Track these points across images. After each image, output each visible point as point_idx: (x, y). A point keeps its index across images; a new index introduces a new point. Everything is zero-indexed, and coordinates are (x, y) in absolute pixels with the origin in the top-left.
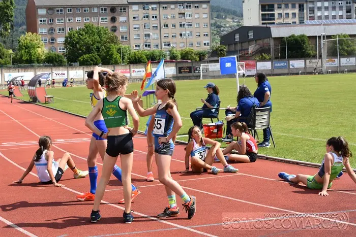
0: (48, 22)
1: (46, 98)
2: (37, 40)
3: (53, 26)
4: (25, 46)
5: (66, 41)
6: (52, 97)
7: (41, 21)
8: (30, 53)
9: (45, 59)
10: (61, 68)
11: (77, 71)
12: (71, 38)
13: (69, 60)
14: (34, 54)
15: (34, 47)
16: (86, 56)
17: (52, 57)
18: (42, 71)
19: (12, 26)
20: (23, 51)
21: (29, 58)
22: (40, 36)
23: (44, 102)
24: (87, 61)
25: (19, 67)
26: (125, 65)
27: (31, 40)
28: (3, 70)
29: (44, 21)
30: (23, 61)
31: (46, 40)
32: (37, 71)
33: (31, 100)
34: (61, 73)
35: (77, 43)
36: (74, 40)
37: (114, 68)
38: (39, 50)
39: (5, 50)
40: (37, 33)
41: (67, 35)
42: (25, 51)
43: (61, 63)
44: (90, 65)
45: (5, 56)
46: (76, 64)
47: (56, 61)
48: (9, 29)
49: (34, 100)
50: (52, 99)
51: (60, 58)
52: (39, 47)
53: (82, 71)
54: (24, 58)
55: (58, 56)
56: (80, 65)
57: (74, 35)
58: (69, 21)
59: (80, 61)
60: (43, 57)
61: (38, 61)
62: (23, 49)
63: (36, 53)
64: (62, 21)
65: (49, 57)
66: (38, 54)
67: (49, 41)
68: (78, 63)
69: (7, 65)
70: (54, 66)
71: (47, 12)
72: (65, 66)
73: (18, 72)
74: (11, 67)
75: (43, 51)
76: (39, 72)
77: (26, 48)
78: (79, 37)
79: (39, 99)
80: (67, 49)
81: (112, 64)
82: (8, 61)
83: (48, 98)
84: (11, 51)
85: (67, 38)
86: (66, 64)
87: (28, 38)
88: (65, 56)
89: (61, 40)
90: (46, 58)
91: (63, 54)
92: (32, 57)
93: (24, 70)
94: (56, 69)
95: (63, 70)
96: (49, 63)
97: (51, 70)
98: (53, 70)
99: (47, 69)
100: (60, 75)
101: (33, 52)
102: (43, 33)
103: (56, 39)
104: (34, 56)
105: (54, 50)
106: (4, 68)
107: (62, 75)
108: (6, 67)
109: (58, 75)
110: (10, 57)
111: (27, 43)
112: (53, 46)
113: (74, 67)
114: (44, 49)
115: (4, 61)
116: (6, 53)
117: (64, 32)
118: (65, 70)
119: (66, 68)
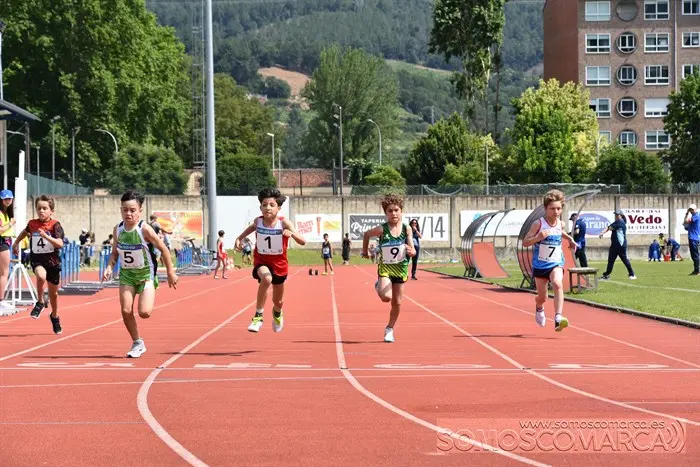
0: (616, 47)
3: (631, 61)
4: (533, 126)
5: (672, 116)
7: (593, 42)
8: (552, 149)
9: (597, 169)
10: (649, 199)
12: (688, 99)
13: (676, 177)
15: (564, 128)
17: (622, 163)
20: (529, 142)
21: (544, 166)
25: (511, 191)
28: (458, 200)
29: (602, 42)
30: (526, 173)
31: (606, 107)
34: (646, 215)
38: (581, 137)
39: (469, 137)
40: (577, 83)
41: (677, 90)
42: (534, 143)
43: (651, 182)
45: (467, 156)
47: (634, 176)
51: (648, 167)
52: (580, 129)
54: (529, 165)
55: (643, 159)
58: (688, 43)
60: (593, 164)
61: (575, 174)
62: (527, 134)
63: (569, 148)
64: (663, 44)
65: (612, 161)
66: (579, 152)
67: (616, 111)
69: (474, 185)
70: (627, 191)
71: (615, 14)
72: (663, 192)
73: (506, 207)
74: (485, 193)
75: (592, 141)
77: (538, 132)
80: (674, 137)
82: (475, 172)
84: (488, 140)
86: (669, 186)
87: (549, 99)
88: (666, 160)
91: (660, 154)
92: (557, 161)
93: (524, 202)
94: (632, 201)
95: (654, 207)
96: (608, 183)
97: (613, 204)
98: (621, 205)
99: (602, 201)
100: (644, 221)
101: (558, 146)
102: (596, 82)
103: (639, 104)
104: (562, 159)
105: (631, 141)
106: (461, 194)
107: (651, 222)
108: (469, 191)
109: (639, 221)
110: (482, 159)
111: (541, 116)
112: (629, 127)
113: (692, 196)
114: (599, 137)
115: (462, 173)
116: (470, 145)
117: (666, 81)
118: (661, 204)
119: (666, 201)
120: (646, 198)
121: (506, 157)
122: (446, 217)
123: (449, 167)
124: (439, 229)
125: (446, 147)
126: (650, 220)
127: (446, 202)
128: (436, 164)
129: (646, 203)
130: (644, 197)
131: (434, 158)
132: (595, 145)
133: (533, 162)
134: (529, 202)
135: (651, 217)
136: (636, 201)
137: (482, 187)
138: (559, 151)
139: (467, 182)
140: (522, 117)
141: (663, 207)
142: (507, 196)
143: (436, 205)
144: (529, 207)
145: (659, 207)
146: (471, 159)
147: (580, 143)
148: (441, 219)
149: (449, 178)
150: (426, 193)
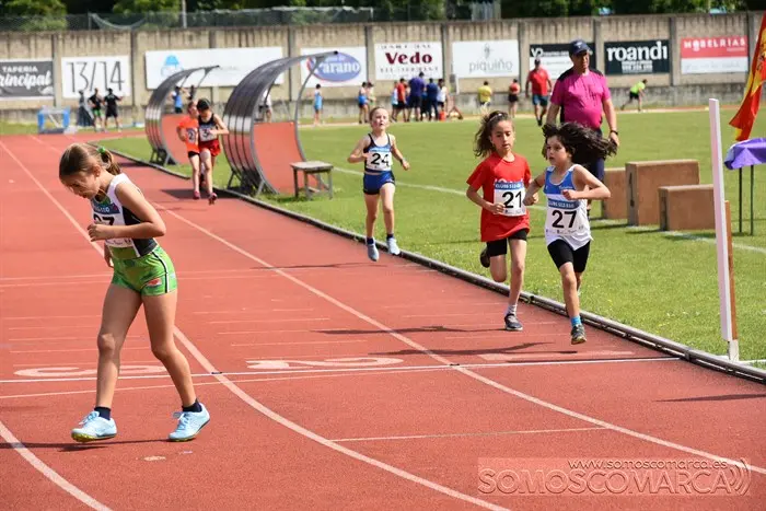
1: (300, 175)
6: (327, 170)
10: (413, 29)
11: (492, 44)
18: (325, 44)
23: (292, 194)
25: (218, 22)
26: (725, 16)
28: (142, 37)
32: (298, 40)
33: (236, 182)
34: (411, 53)
37: (672, 32)
43: (417, 3)
44: (557, 13)
46: (486, 7)
49: (249, 182)
50: (323, 176)
53: (515, 43)
56: (504, 16)
69: (162, 13)
70: (382, 17)
72: (434, 18)
73: (211, 45)
74: (180, 23)
76: (309, 46)
79: (267, 175)
81: (661, 10)
83: (307, 172)
86: (442, 9)
93: (236, 36)
94: (389, 32)
95: (421, 40)
96: (356, 6)
97: (363, 37)
98: (374, 39)
99: (348, 33)
100: (408, 60)
106: (147, 25)
107: (418, 61)
108: (158, 20)
109: (401, 60)
113: (474, 24)
118: (431, 36)
119: (438, 31)
120: (410, 28)
122: (125, 60)
124: (116, 78)
126: (417, 58)
127: (125, 40)
129: (410, 34)
130: (407, 25)
134: (244, 37)
135: (418, 54)
136: (396, 32)
137: (176, 16)
139: (156, 8)
141: (434, 40)
142: (213, 28)
143: (110, 44)
144: (244, 43)
145: (428, 39)
148: (118, 64)
150: (96, 27)
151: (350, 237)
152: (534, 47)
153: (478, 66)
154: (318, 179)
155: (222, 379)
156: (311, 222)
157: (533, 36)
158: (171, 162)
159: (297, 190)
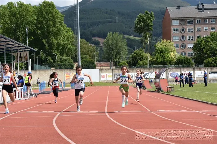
0: (180, 31)
1: (168, 88)
2: (170, 46)
3: (184, 34)
4: (160, 51)
5: (195, 47)
6: (173, 87)
7: (174, 30)
8: (164, 57)
10: (189, 69)
12: (199, 44)
13: (196, 63)
14: (167, 57)
15: (167, 51)
16: (210, 59)
17: (182, 60)
19: (151, 35)
21: (163, 61)
22: (173, 43)
24: (211, 63)
25: (154, 67)
27: (166, 46)
29: (177, 30)
30: (158, 63)
31: (178, 46)
32: (168, 71)
33: (157, 90)
35: (204, 48)
36: (201, 46)
38: (172, 53)
39: (144, 54)
40: (171, 40)
41: (196, 41)
42: (160, 55)
43: (189, 64)
44: (214, 66)
45: (144, 58)
46: (201, 65)
47: (185, 63)
48: (149, 37)
49: (159, 89)
51: (189, 61)
52: (171, 52)
55: (187, 59)
56: (205, 67)
57: (201, 42)
58: (198, 30)
59: (204, 63)
60: (175, 60)
61: (171, 63)
62: (158, 53)
63: (169, 56)
64: (192, 30)
65: (180, 59)
66: (171, 57)
67: (180, 47)
68: (204, 64)
70: (183, 67)
71: (180, 23)
72: (192, 67)
74: (148, 67)
75: (175, 55)
76: (170, 71)
77: (161, 52)
78: (206, 43)
79: (162, 88)
80: (195, 53)
82: (145, 62)
83: (169, 87)
84: (149, 55)
85: (195, 44)
86: (194, 65)
87: (164, 44)
88: (193, 59)
89: (190, 46)
90: (177, 61)
91: (191, 57)
92: (166, 59)
96: (179, 65)
97: (180, 70)
98: (182, 70)
99: (177, 68)
101: (166, 56)
102: (175, 40)
103: (186, 45)
104: (167, 59)
105: (184, 54)
106: (142, 68)
108: (144, 67)
109: (186, 74)
110: (147, 59)
111: (162, 49)
112: (184, 51)
113: (199, 68)
114: (176, 53)
115: (142, 63)
116: (144, 56)
117: (193, 39)
119: (193, 69)
121: (153, 58)
123: (139, 61)
125: (138, 56)
128: (136, 61)
130: (187, 68)
131: (135, 59)
132: (175, 56)
133: (160, 60)
136: (185, 69)
138: (166, 57)
139: (144, 65)
140: (157, 49)
141: (192, 71)
146: (145, 59)
147: (172, 55)
149: (139, 64)
150: (133, 68)
151: (177, 96)
152: (210, 72)
153: (200, 75)
154: (171, 89)
155: (152, 112)
156: (170, 95)
157: (210, 70)
158: (145, 88)
159: (167, 91)
